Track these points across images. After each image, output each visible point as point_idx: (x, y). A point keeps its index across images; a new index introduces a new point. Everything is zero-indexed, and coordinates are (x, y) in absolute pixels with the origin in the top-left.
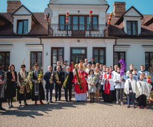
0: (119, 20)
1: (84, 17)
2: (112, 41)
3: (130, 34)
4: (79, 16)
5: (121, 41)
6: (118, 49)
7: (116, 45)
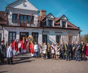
0: (44, 19)
1: (26, 16)
2: (42, 30)
3: (49, 26)
4: (24, 15)
5: (46, 30)
6: (45, 34)
7: (43, 32)
